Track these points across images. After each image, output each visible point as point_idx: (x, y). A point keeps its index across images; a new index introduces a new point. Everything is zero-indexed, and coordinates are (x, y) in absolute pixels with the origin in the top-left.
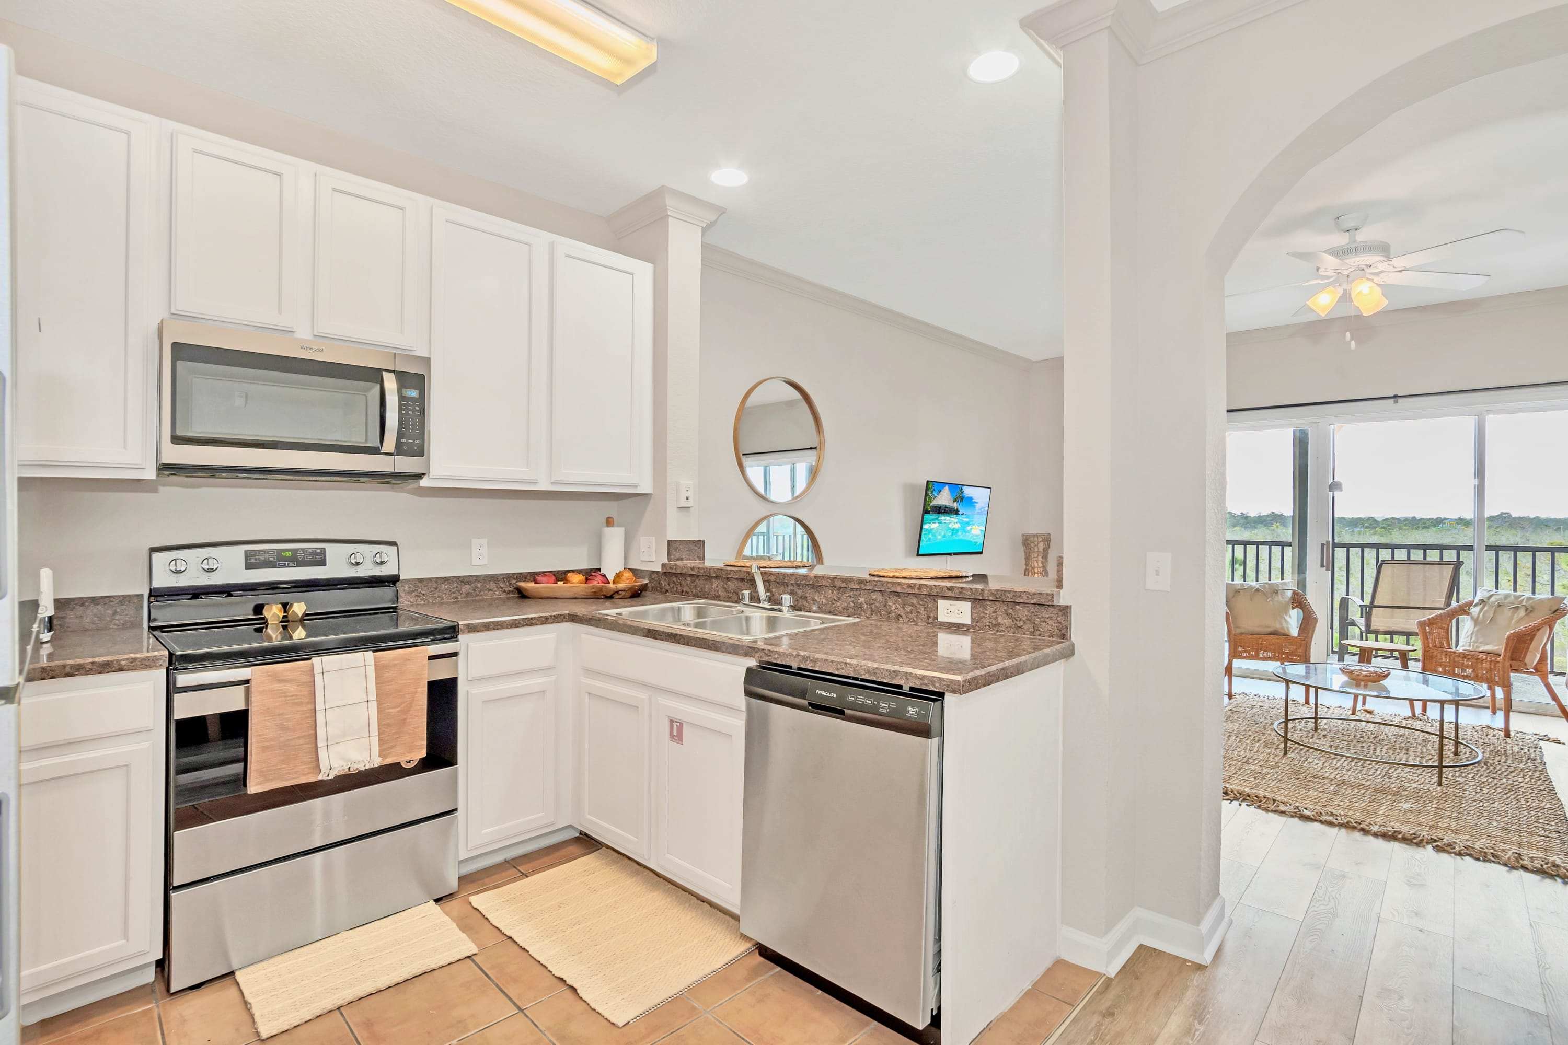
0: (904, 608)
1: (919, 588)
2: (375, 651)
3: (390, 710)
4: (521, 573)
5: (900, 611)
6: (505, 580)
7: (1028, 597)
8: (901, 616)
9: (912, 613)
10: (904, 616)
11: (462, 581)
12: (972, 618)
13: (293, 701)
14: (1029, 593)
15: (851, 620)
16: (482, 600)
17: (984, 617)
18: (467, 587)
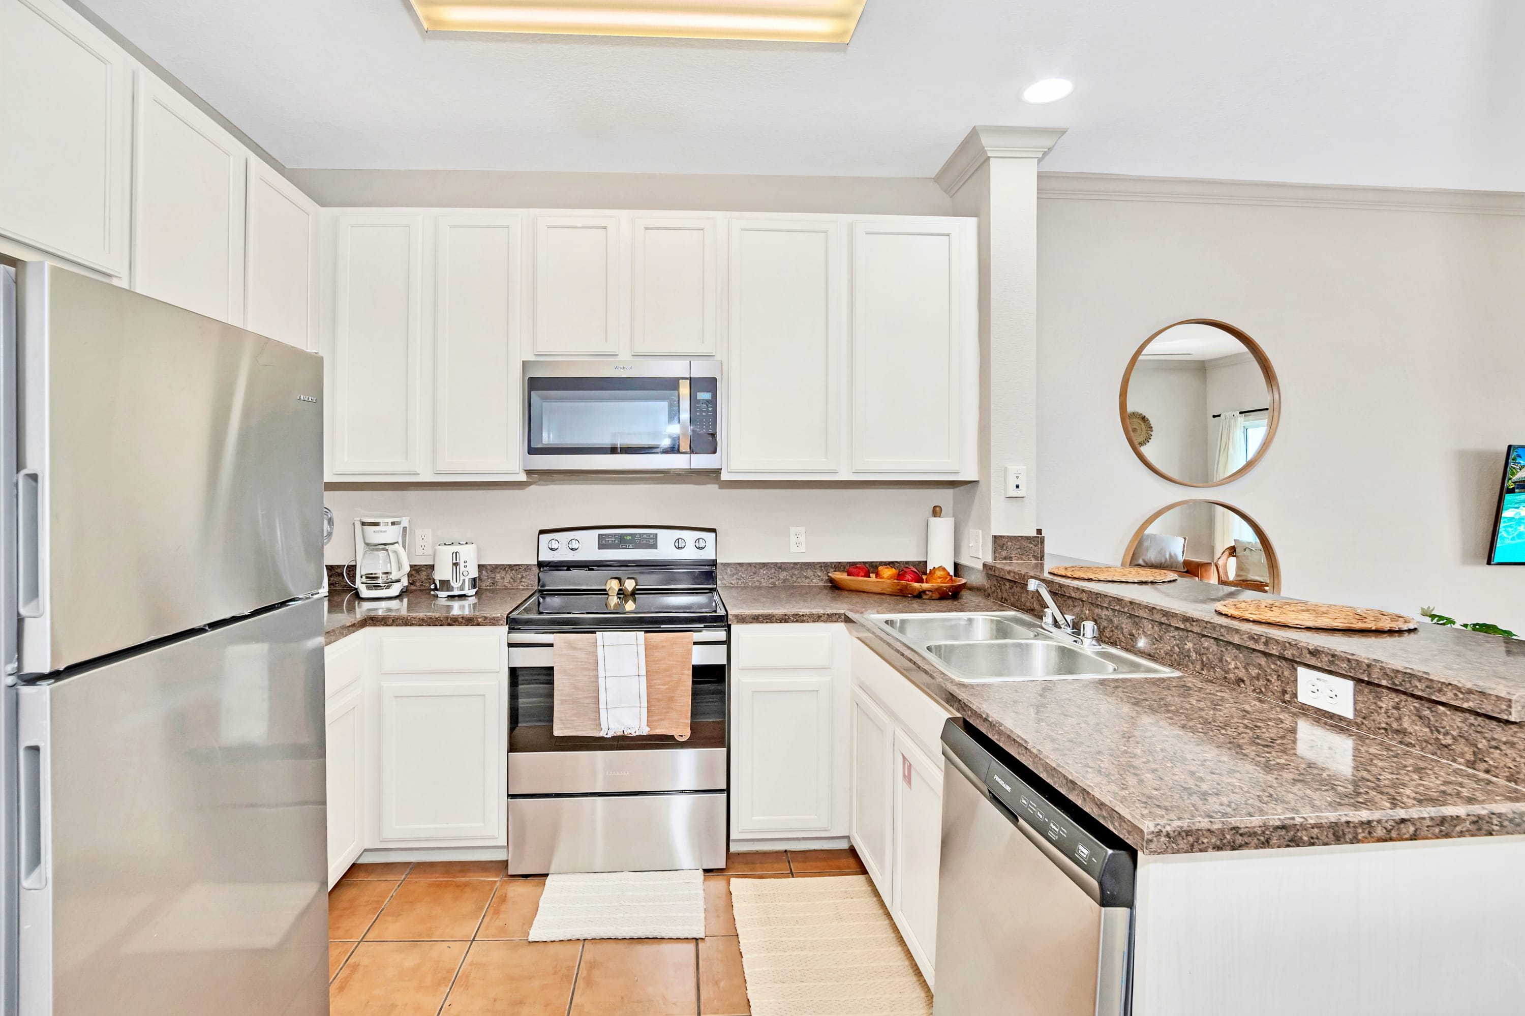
0: (1247, 670)
1: (1266, 643)
2: (646, 632)
3: (659, 687)
4: (840, 563)
5: (1241, 673)
6: (823, 568)
7: (1456, 695)
8: (1243, 681)
9: (1258, 680)
10: (1247, 682)
11: (780, 568)
12: (1355, 709)
13: (582, 666)
14: (1458, 689)
15: (1166, 672)
16: (799, 587)
17: (1377, 712)
18: (785, 574)
